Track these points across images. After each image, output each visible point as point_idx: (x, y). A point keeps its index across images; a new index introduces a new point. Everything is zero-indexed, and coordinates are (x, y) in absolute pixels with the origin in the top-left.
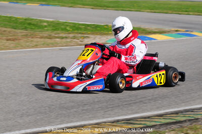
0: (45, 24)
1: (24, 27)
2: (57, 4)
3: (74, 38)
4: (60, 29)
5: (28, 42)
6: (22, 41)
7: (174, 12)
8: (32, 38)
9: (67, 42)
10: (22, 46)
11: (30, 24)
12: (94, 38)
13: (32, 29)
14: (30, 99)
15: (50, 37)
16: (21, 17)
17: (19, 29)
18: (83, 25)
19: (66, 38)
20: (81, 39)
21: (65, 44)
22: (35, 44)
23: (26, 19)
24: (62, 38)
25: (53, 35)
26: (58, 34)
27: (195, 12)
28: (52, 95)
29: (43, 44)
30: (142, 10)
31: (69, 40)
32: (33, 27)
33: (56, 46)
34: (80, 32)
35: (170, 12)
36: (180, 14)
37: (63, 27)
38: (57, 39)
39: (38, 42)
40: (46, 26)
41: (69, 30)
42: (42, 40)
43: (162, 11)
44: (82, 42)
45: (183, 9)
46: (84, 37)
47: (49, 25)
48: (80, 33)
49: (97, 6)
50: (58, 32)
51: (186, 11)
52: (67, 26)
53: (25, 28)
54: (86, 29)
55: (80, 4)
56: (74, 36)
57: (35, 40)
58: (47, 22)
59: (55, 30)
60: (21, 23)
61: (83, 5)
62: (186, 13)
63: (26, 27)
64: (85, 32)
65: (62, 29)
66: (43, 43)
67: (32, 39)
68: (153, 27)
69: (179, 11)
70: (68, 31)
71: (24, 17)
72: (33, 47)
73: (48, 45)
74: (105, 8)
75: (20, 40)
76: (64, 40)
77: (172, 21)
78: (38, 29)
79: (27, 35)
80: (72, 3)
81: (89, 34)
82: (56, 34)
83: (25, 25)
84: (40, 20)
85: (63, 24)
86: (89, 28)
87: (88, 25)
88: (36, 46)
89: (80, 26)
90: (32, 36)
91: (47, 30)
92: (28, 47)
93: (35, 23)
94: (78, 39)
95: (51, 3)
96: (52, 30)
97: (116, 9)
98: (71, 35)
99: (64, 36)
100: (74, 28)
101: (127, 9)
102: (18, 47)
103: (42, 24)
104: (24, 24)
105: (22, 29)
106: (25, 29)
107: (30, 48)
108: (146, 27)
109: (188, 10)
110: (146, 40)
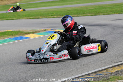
7: (44, 17)
27: (58, 15)
30: (21, 18)
35: (41, 17)
36: (48, 18)
43: (35, 17)
45: (50, 14)
51: (52, 16)
62: (52, 17)
68: (29, 29)
69: (47, 16)
77: (42, 24)
101: (10, 19)
108: (24, 30)
109: (53, 15)
110: (23, 39)
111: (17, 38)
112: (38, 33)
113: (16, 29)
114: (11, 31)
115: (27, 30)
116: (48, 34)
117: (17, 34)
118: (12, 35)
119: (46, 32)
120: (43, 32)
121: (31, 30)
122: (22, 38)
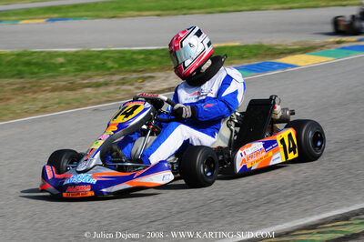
0: (61, 60)
1: (15, 72)
2: (83, 14)
3: (123, 84)
4: (93, 67)
5: (25, 103)
6: (13, 102)
8: (35, 92)
9: (109, 93)
10: (14, 112)
11: (28, 64)
12: (166, 79)
13: (33, 73)
14: (36, 223)
15: (72, 87)
16: (8, 51)
17: (6, 77)
18: (140, 52)
19: (106, 84)
20: (137, 84)
21: (105, 99)
22: (40, 104)
23: (19, 55)
24: (98, 85)
25: (79, 81)
26: (90, 77)
28: (81, 211)
29: (59, 103)
30: (265, 7)
31: (112, 89)
32: (36, 70)
33: (86, 105)
34: (134, 68)
35: (323, 4)
37: (98, 62)
38: (88, 90)
39: (47, 100)
40: (62, 65)
41: (112, 68)
42: (56, 94)
43: (306, 4)
44: (140, 88)
46: (144, 79)
47: (70, 62)
48: (135, 71)
49: (169, 9)
50: (89, 73)
52: (108, 58)
53: (18, 74)
54: (147, 61)
55: (132, 10)
56: (123, 79)
57: (42, 96)
58: (65, 55)
59: (82, 70)
60: (10, 64)
61: (139, 10)
63: (19, 71)
64: (146, 67)
65: (98, 67)
66: (57, 100)
67: (34, 96)
68: (289, 40)
70: (109, 69)
71: (16, 50)
72: (37, 112)
73: (69, 105)
74: (185, 11)
75: (9, 99)
76: (102, 90)
78: (46, 72)
79: (24, 87)
80: (114, 9)
81: (154, 71)
82: (83, 79)
83: (19, 68)
84: (49, 53)
85: (98, 55)
86: (153, 57)
87: (151, 52)
88: (44, 109)
89: (135, 56)
90: (35, 88)
91: (66, 73)
92: (28, 113)
93: (40, 60)
94: (132, 85)
95: (70, 14)
96: (77, 70)
97: (209, 10)
98: (117, 78)
99: (101, 80)
100: (122, 62)
102: (4, 115)
103: (53, 61)
104: (16, 65)
105: (13, 76)
106: (20, 75)
107: (32, 114)
108: (275, 43)
110: (274, 69)
111: (258, 65)
112: (318, 52)
113: (252, 40)
114: (237, 44)
115: (284, 43)
116: (348, 55)
117: (256, 55)
118: (242, 57)
119: (343, 48)
120: (332, 49)
121: (295, 44)
122: (271, 67)
